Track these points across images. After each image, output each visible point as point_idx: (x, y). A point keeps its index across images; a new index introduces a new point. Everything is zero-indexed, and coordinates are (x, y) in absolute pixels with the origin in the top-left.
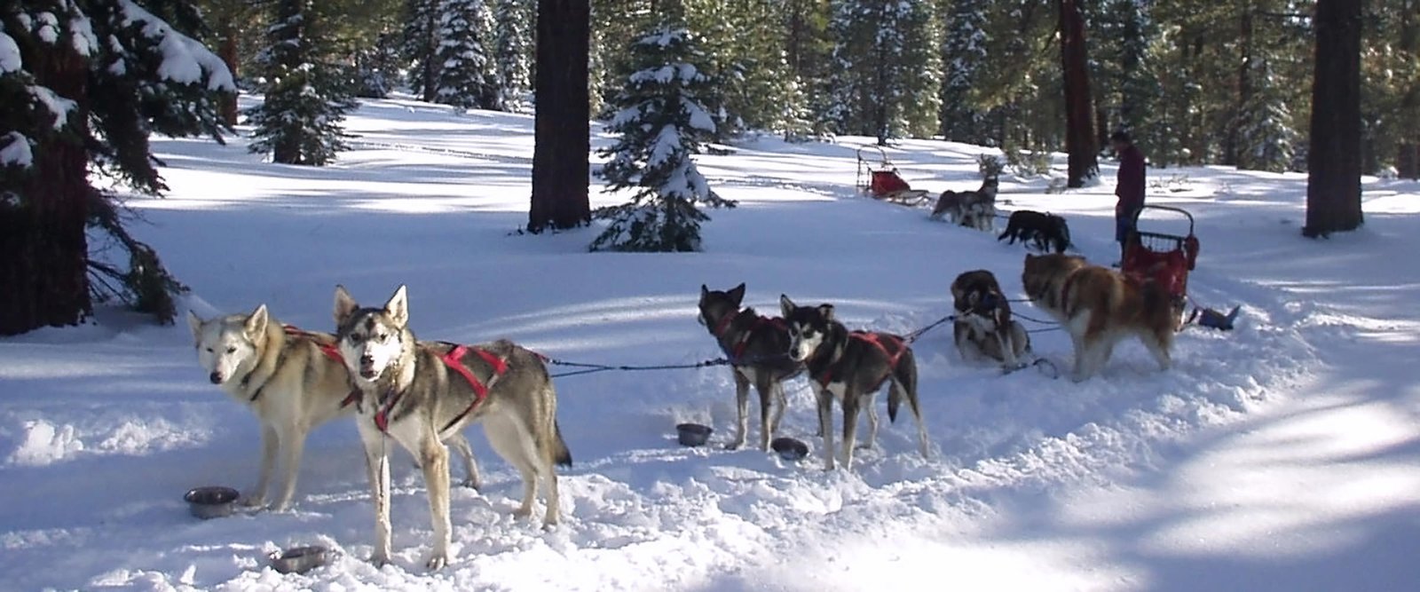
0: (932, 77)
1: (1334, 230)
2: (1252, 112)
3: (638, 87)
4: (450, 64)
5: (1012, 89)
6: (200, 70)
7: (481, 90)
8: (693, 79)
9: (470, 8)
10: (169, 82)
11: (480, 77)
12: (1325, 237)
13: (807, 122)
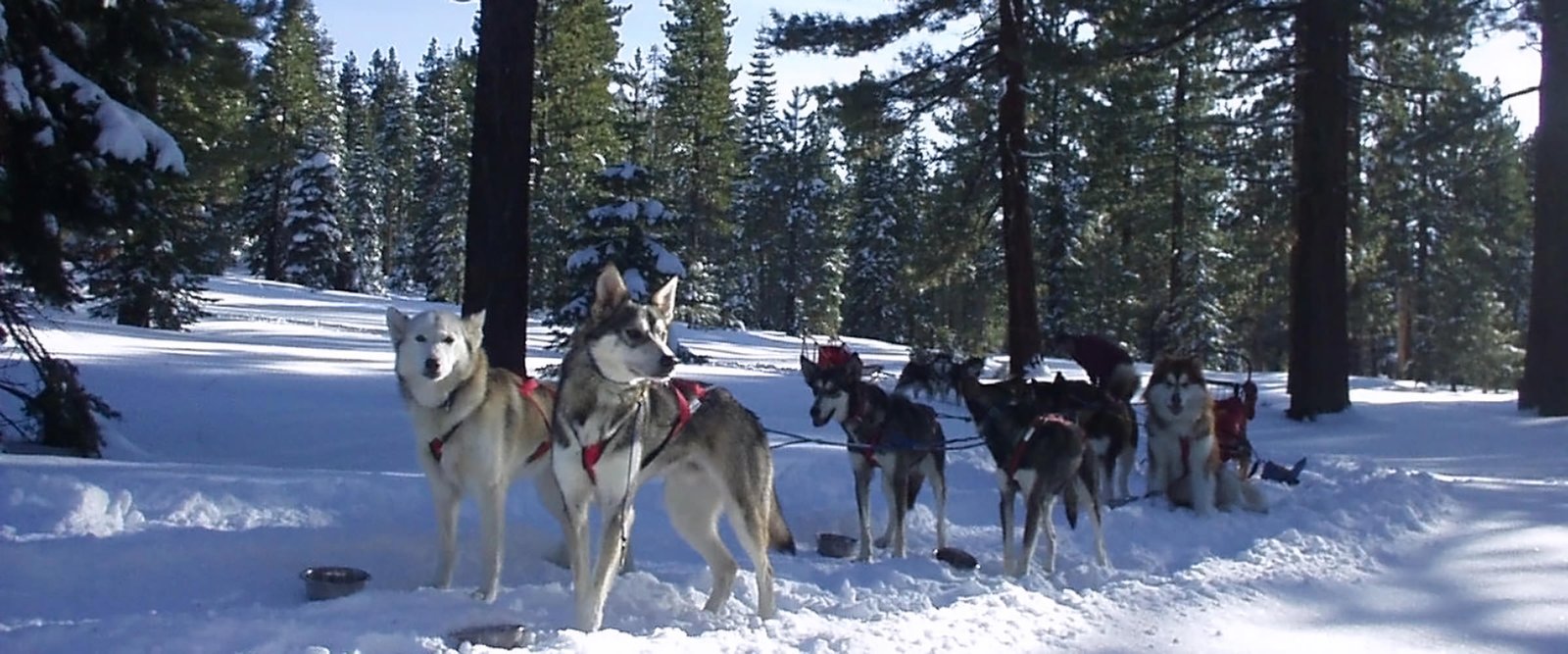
0: (834, 269)
1: (1321, 411)
2: (1184, 308)
3: (598, 224)
4: (300, 238)
5: (949, 270)
6: (145, 146)
7: (334, 269)
8: (660, 217)
9: (325, 174)
10: (109, 156)
11: (334, 254)
12: (1312, 419)
13: (715, 308)
